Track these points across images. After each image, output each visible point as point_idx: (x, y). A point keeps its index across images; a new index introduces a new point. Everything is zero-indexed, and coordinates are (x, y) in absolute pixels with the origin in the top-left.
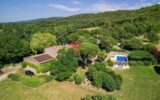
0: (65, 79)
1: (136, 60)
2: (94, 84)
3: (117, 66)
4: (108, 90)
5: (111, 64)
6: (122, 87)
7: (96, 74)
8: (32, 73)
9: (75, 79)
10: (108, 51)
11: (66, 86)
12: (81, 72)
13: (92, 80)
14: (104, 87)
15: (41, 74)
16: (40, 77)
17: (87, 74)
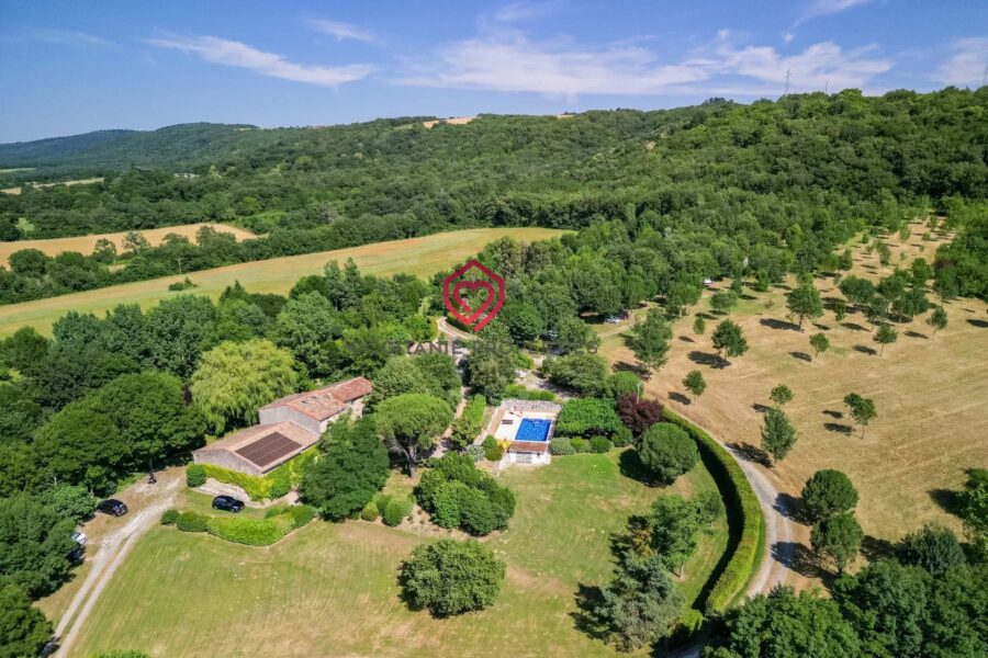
0: (352, 513)
1: (572, 435)
2: (437, 521)
3: (513, 457)
4: (474, 533)
5: (493, 451)
6: (511, 522)
7: (445, 492)
8: (240, 504)
9: (382, 511)
10: (493, 400)
11: (353, 532)
12: (398, 486)
13: (432, 509)
14: (464, 527)
15: (268, 503)
16: (270, 514)
17: (417, 491)
